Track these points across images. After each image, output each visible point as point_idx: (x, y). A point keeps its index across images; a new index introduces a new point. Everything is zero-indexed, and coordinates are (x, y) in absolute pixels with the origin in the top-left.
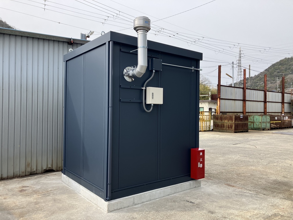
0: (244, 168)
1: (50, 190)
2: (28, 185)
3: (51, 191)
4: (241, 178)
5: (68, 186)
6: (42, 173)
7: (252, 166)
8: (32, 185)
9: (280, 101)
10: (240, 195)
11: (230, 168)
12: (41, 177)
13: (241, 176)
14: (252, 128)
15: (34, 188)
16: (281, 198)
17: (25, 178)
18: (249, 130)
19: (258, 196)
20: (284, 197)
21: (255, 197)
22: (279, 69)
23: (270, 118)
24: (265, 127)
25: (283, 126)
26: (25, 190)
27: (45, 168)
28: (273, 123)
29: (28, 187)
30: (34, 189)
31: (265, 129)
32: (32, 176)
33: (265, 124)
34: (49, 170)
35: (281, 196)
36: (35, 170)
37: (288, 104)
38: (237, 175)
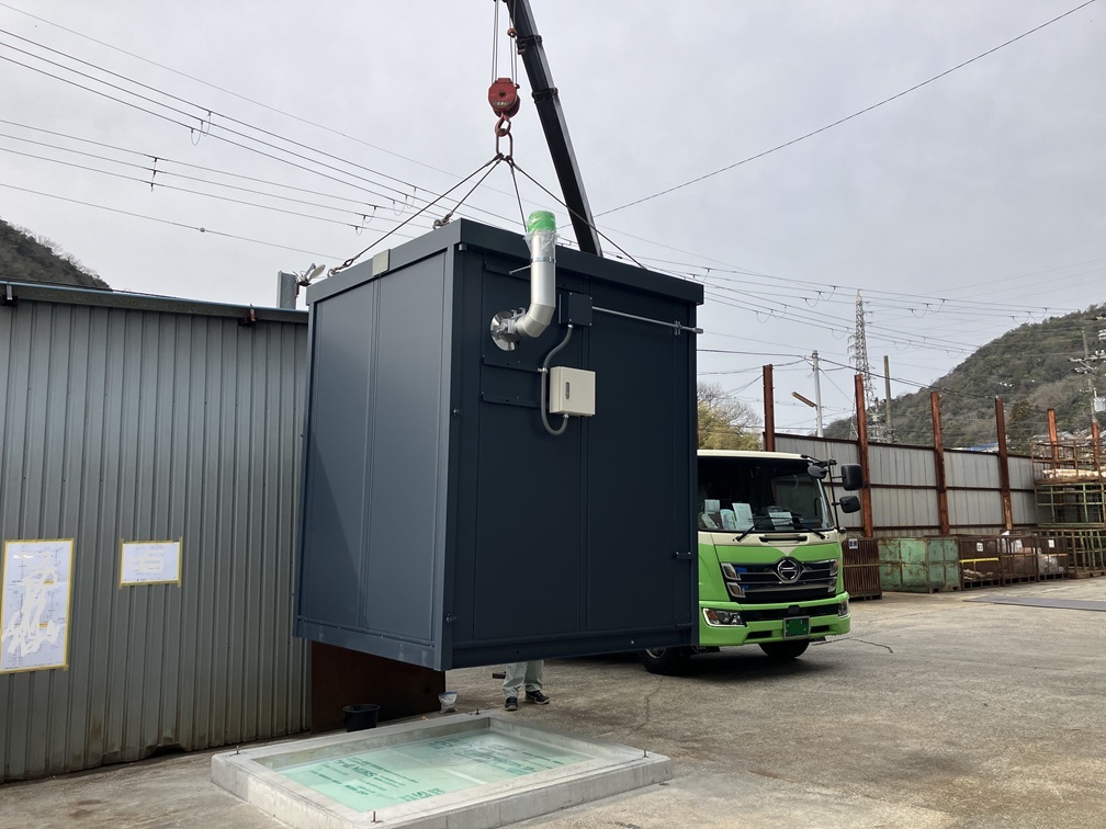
0: (826, 719)
1: (172, 809)
2: (97, 798)
3: (176, 811)
4: (808, 750)
5: (231, 796)
6: (140, 760)
7: (854, 711)
8: (113, 795)
9: (995, 483)
10: (790, 799)
11: (782, 720)
12: (137, 771)
13: (812, 744)
14: (896, 586)
15: (118, 805)
16: (914, 805)
17: (86, 777)
18: (884, 594)
19: (847, 801)
20: (926, 801)
21: (837, 804)
22: (1004, 363)
23: (956, 548)
24: (941, 579)
25: (1006, 576)
26: (89, 813)
27: (150, 740)
28: (968, 566)
29: (98, 802)
30: (120, 809)
31: (943, 585)
32: (106, 771)
33: (941, 570)
34: (163, 747)
35: (918, 798)
36: (117, 749)
37: (1024, 494)
38: (799, 741)
